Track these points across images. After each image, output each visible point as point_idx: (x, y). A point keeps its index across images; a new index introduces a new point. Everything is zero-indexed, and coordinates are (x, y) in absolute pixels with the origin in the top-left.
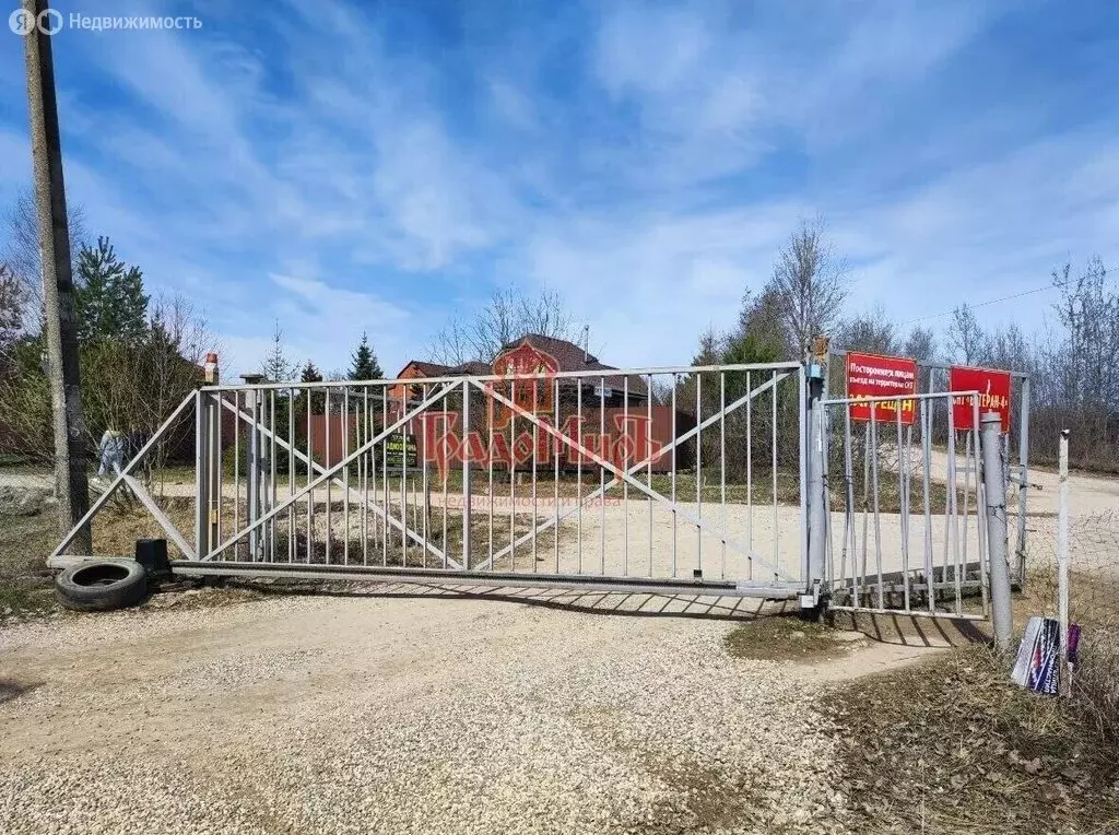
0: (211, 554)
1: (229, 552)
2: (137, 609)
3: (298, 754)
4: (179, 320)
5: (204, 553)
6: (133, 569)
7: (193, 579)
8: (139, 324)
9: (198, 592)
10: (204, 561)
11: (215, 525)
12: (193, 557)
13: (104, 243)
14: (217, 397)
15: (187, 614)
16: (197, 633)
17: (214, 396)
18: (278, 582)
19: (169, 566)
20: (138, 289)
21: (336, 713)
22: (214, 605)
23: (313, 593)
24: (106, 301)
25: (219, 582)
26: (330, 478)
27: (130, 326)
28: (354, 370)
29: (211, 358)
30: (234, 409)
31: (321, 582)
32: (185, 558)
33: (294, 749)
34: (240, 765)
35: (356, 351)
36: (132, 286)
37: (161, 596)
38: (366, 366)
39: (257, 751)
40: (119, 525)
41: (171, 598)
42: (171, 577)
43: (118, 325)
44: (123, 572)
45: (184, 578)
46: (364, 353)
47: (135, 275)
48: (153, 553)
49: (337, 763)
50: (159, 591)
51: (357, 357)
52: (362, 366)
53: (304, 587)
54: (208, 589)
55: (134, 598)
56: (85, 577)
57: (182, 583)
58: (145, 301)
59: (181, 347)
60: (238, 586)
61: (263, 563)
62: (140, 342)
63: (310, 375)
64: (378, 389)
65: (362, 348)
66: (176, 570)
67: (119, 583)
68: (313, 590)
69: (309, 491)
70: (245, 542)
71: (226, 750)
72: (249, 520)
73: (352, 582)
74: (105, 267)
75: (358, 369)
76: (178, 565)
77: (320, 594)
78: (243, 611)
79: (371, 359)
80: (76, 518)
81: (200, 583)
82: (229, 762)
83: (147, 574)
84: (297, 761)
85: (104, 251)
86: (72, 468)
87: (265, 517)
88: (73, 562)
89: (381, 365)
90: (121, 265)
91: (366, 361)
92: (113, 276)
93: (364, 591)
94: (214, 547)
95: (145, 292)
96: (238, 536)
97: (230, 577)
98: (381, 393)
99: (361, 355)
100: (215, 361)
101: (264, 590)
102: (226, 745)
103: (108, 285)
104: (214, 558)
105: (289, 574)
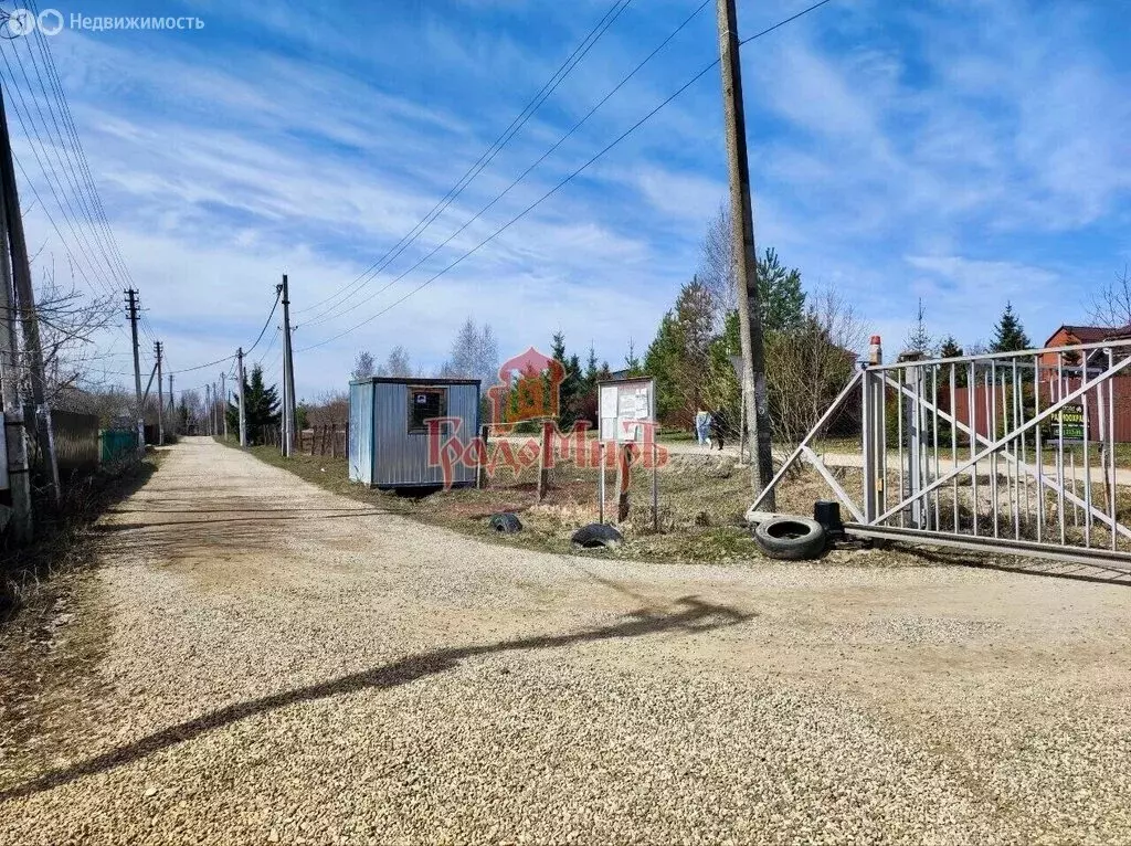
0: (878, 519)
1: (893, 519)
2: (818, 562)
3: (995, 725)
4: (831, 312)
5: (872, 518)
6: (815, 528)
7: (862, 540)
8: (798, 317)
9: (868, 552)
10: (873, 524)
11: (881, 493)
12: (862, 521)
13: (770, 253)
14: (881, 376)
15: (860, 571)
16: (873, 590)
17: (878, 375)
18: (942, 550)
19: (842, 527)
20: (797, 288)
21: (1028, 691)
22: (884, 566)
23: (980, 565)
24: (773, 302)
25: (886, 545)
26: (998, 450)
27: (792, 321)
28: (997, 341)
29: (875, 341)
30: (897, 386)
31: (988, 555)
32: (854, 520)
33: (990, 719)
34: (935, 720)
35: (998, 320)
36: (792, 286)
37: (837, 553)
38: (1011, 336)
39: (951, 712)
40: (791, 489)
41: (845, 555)
42: (844, 537)
43: (781, 320)
44: (805, 530)
45: (854, 538)
46: (1008, 323)
47: (795, 276)
48: (828, 513)
49: (1038, 743)
50: (835, 548)
51: (1001, 327)
52: (1006, 336)
53: (970, 558)
54: (877, 551)
55: (815, 552)
56: (777, 530)
57: (853, 544)
58: (802, 297)
59: (833, 333)
60: (904, 550)
61: (926, 531)
62: (799, 333)
63: (951, 350)
64: (1029, 358)
65: (1006, 318)
66: (847, 531)
67: (803, 538)
68: (979, 562)
69: (974, 464)
70: (909, 510)
71: (921, 704)
72: (911, 489)
73: (1021, 558)
74: (771, 273)
75: (1003, 340)
76: (849, 527)
77: (989, 567)
78: (912, 575)
79: (1016, 328)
80: (765, 483)
81: (869, 544)
82: (924, 716)
83: (824, 532)
84: (995, 731)
85: (770, 260)
86: (760, 440)
87: (926, 489)
88: (766, 518)
89: (1028, 333)
90: (783, 269)
91: (1010, 331)
92: (779, 279)
93: (1036, 568)
94: (881, 513)
95: (802, 291)
96: (903, 504)
97: (896, 541)
98: (1032, 362)
99: (1004, 325)
100: (878, 343)
101: (929, 557)
102: (919, 700)
103: (774, 287)
104: (881, 523)
105: (952, 543)
